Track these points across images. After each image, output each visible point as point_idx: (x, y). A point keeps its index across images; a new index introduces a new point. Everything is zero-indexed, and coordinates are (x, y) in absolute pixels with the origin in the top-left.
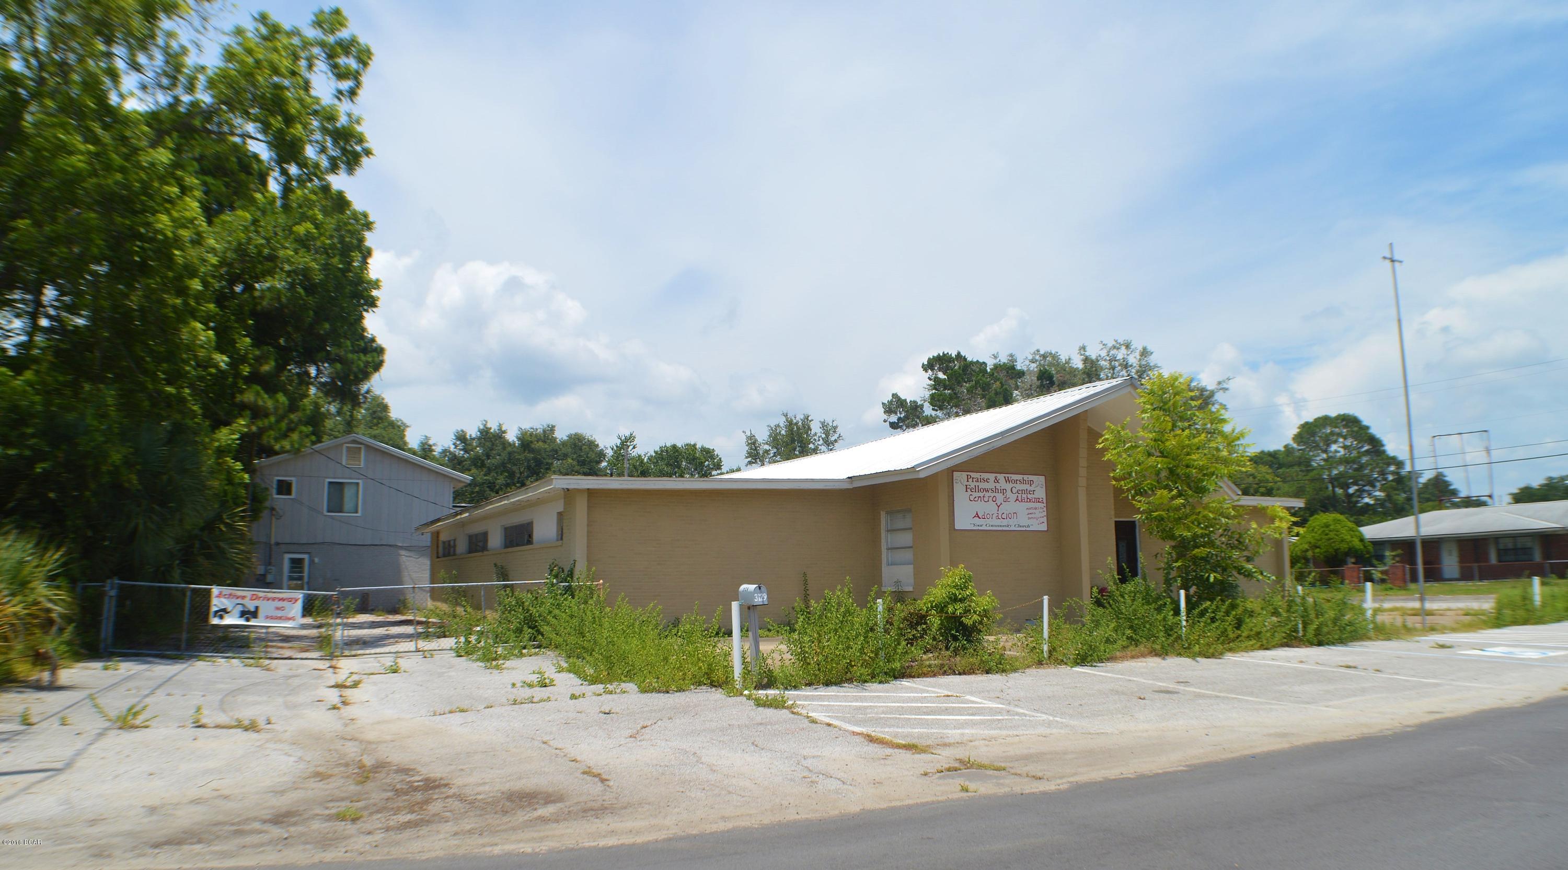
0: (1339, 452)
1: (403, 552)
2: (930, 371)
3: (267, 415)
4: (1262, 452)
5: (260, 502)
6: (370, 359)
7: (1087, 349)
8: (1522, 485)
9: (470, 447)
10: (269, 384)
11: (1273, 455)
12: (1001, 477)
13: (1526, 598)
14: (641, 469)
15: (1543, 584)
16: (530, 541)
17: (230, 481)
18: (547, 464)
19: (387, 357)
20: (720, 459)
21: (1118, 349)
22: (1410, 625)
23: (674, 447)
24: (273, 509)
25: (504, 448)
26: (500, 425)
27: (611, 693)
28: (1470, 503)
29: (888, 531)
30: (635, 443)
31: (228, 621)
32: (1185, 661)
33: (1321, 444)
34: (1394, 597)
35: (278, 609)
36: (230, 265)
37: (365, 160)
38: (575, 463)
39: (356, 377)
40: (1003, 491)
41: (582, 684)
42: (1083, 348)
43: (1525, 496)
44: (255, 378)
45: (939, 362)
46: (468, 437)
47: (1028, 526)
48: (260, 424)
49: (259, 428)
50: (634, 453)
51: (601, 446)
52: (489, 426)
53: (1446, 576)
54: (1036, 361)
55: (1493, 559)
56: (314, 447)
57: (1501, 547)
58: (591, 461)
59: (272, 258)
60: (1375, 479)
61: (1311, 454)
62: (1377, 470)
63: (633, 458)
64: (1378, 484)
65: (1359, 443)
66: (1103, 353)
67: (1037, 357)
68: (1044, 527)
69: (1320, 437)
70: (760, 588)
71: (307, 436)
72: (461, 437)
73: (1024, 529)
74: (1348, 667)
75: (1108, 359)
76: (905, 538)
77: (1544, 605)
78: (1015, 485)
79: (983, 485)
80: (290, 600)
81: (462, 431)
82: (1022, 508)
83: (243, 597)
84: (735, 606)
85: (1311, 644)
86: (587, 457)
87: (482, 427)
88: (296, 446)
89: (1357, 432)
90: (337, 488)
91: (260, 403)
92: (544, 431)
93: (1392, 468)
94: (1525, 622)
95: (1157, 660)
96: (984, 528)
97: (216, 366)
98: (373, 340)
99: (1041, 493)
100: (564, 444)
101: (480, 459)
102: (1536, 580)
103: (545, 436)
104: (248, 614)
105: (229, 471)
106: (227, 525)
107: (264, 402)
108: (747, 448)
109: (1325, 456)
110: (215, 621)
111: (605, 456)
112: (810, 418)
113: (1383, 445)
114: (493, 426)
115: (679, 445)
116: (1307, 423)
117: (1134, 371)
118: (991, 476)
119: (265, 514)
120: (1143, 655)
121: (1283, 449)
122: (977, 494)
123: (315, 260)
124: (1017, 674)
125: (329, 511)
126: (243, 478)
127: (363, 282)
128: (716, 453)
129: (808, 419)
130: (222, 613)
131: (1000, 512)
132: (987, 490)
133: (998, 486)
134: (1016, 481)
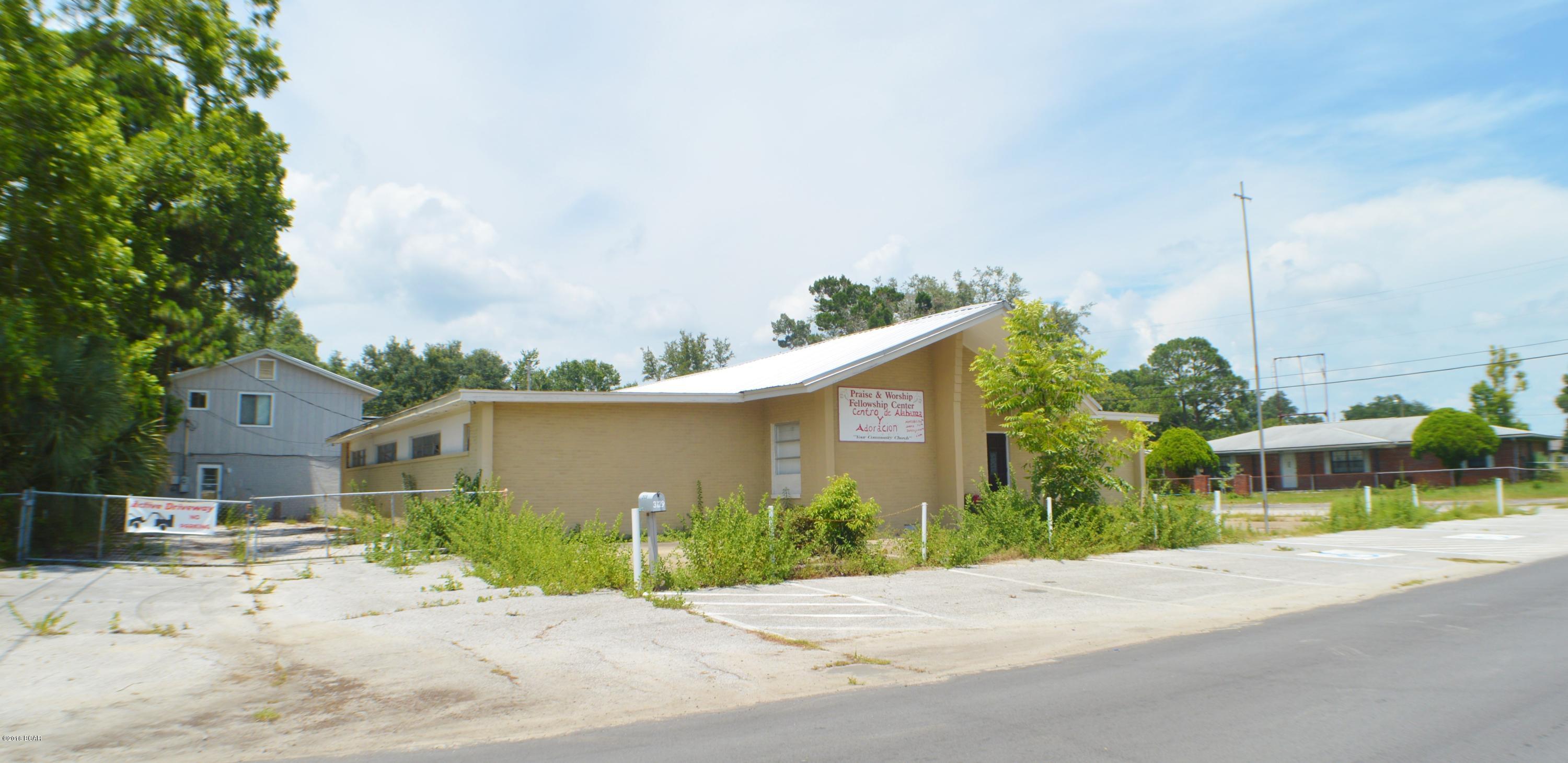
0: (1190, 372)
1: (314, 463)
2: (816, 293)
3: (181, 330)
4: (1120, 372)
5: (175, 414)
6: (283, 277)
7: (962, 274)
8: (1354, 404)
9: (378, 362)
10: (185, 300)
11: (1130, 374)
12: (883, 392)
13: (1359, 506)
14: (543, 384)
15: (1373, 493)
16: (437, 451)
17: (145, 394)
18: (454, 378)
19: (299, 275)
20: (618, 374)
21: (990, 275)
22: (1254, 529)
23: (575, 363)
24: (187, 421)
25: (412, 363)
26: (408, 341)
27: (517, 595)
28: (1308, 419)
29: (777, 442)
30: (537, 359)
31: (144, 529)
32: (1051, 563)
33: (1174, 365)
34: (1239, 505)
35: (193, 517)
36: (147, 183)
37: (280, 83)
38: (480, 378)
39: (269, 293)
40: (885, 406)
41: (488, 588)
42: (958, 274)
43: (1356, 413)
44: (170, 294)
45: (826, 285)
46: (377, 352)
47: (907, 438)
48: (175, 338)
49: (174, 342)
50: (536, 368)
51: (505, 362)
52: (397, 341)
53: (1285, 485)
54: (915, 285)
55: (1328, 471)
56: (228, 361)
57: (1335, 459)
58: (495, 376)
59: (189, 177)
60: (1222, 397)
61: (1164, 373)
62: (1224, 389)
63: (536, 373)
64: (1225, 402)
65: (1207, 364)
66: (977, 279)
67: (916, 282)
68: (922, 439)
69: (1173, 358)
70: (658, 496)
71: (221, 350)
72: (371, 353)
73: (903, 441)
74: (1200, 568)
75: (981, 284)
76: (793, 449)
77: (1374, 512)
78: (895, 400)
79: (866, 400)
80: (204, 509)
81: (371, 346)
82: (901, 421)
83: (159, 507)
84: (635, 513)
85: (1166, 547)
86: (492, 372)
87: (390, 343)
88: (210, 359)
89: (1206, 354)
90: (250, 401)
91: (175, 318)
92: (451, 347)
93: (1238, 387)
94: (1358, 527)
95: (1026, 562)
96: (866, 440)
97: (132, 282)
98: (286, 258)
99: (919, 407)
100: (469, 359)
101: (388, 373)
102: (1368, 489)
103: (451, 352)
104: (164, 523)
105: (144, 385)
106: (142, 436)
107: (180, 317)
108: (644, 364)
109: (1177, 376)
110: (130, 529)
111: (508, 370)
112: (705, 337)
113: (1229, 367)
114: (401, 343)
115: (580, 360)
116: (1161, 345)
117: (1004, 295)
118: (874, 392)
119: (179, 426)
120: (1013, 558)
121: (1139, 369)
122: (859, 408)
123: (230, 180)
124: (897, 575)
125: (242, 423)
126: (157, 391)
127: (277, 202)
128: (614, 369)
129: (703, 338)
130: (138, 521)
131: (882, 425)
132: (870, 405)
133: (880, 401)
134: (896, 397)
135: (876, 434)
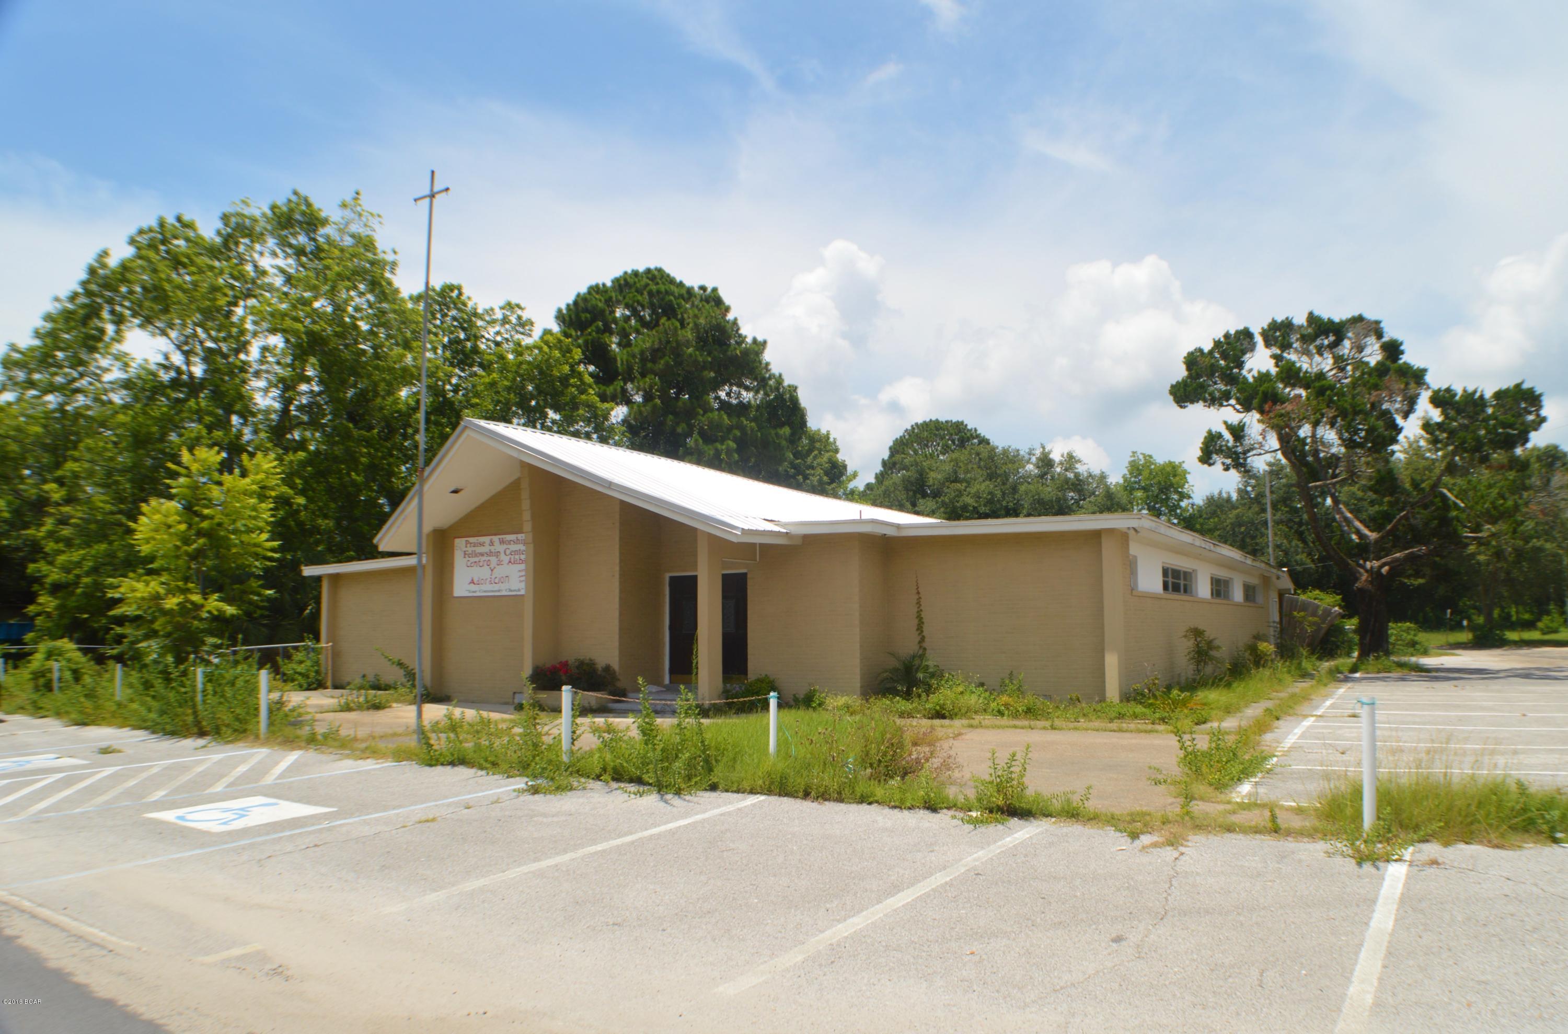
12: (496, 539)
47: (519, 590)
73: (514, 593)
78: (509, 546)
79: (479, 550)
82: (514, 570)
96: (478, 594)
118: (486, 539)
122: (471, 560)
131: (493, 577)
132: (482, 555)
133: (492, 548)
135: (488, 587)
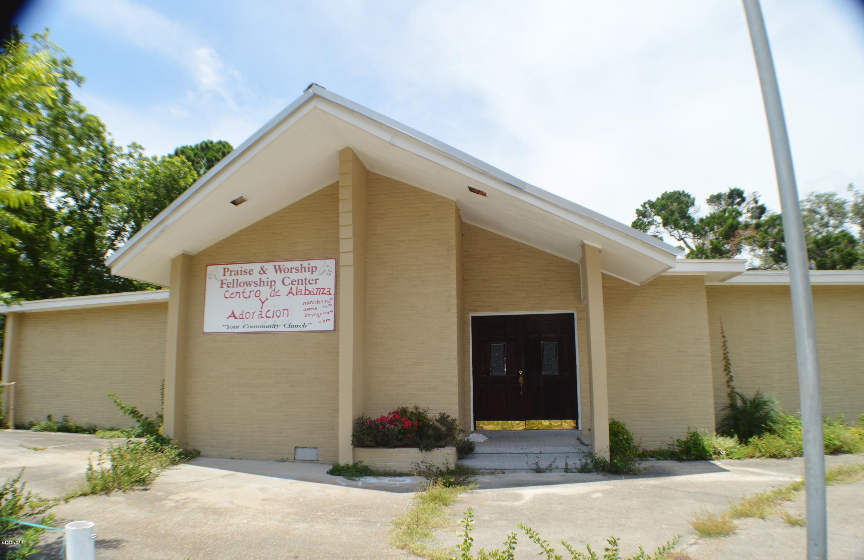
12: (269, 267)
40: (271, 284)
47: (305, 325)
68: (329, 326)
73: (298, 329)
78: (289, 274)
79: (242, 278)
82: (294, 302)
96: (240, 330)
99: (327, 282)
118: (256, 267)
122: (232, 290)
131: (264, 310)
132: (249, 284)
133: (264, 277)
134: (290, 270)
135: (257, 321)
